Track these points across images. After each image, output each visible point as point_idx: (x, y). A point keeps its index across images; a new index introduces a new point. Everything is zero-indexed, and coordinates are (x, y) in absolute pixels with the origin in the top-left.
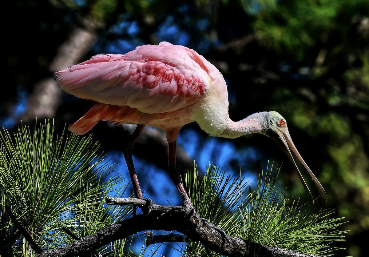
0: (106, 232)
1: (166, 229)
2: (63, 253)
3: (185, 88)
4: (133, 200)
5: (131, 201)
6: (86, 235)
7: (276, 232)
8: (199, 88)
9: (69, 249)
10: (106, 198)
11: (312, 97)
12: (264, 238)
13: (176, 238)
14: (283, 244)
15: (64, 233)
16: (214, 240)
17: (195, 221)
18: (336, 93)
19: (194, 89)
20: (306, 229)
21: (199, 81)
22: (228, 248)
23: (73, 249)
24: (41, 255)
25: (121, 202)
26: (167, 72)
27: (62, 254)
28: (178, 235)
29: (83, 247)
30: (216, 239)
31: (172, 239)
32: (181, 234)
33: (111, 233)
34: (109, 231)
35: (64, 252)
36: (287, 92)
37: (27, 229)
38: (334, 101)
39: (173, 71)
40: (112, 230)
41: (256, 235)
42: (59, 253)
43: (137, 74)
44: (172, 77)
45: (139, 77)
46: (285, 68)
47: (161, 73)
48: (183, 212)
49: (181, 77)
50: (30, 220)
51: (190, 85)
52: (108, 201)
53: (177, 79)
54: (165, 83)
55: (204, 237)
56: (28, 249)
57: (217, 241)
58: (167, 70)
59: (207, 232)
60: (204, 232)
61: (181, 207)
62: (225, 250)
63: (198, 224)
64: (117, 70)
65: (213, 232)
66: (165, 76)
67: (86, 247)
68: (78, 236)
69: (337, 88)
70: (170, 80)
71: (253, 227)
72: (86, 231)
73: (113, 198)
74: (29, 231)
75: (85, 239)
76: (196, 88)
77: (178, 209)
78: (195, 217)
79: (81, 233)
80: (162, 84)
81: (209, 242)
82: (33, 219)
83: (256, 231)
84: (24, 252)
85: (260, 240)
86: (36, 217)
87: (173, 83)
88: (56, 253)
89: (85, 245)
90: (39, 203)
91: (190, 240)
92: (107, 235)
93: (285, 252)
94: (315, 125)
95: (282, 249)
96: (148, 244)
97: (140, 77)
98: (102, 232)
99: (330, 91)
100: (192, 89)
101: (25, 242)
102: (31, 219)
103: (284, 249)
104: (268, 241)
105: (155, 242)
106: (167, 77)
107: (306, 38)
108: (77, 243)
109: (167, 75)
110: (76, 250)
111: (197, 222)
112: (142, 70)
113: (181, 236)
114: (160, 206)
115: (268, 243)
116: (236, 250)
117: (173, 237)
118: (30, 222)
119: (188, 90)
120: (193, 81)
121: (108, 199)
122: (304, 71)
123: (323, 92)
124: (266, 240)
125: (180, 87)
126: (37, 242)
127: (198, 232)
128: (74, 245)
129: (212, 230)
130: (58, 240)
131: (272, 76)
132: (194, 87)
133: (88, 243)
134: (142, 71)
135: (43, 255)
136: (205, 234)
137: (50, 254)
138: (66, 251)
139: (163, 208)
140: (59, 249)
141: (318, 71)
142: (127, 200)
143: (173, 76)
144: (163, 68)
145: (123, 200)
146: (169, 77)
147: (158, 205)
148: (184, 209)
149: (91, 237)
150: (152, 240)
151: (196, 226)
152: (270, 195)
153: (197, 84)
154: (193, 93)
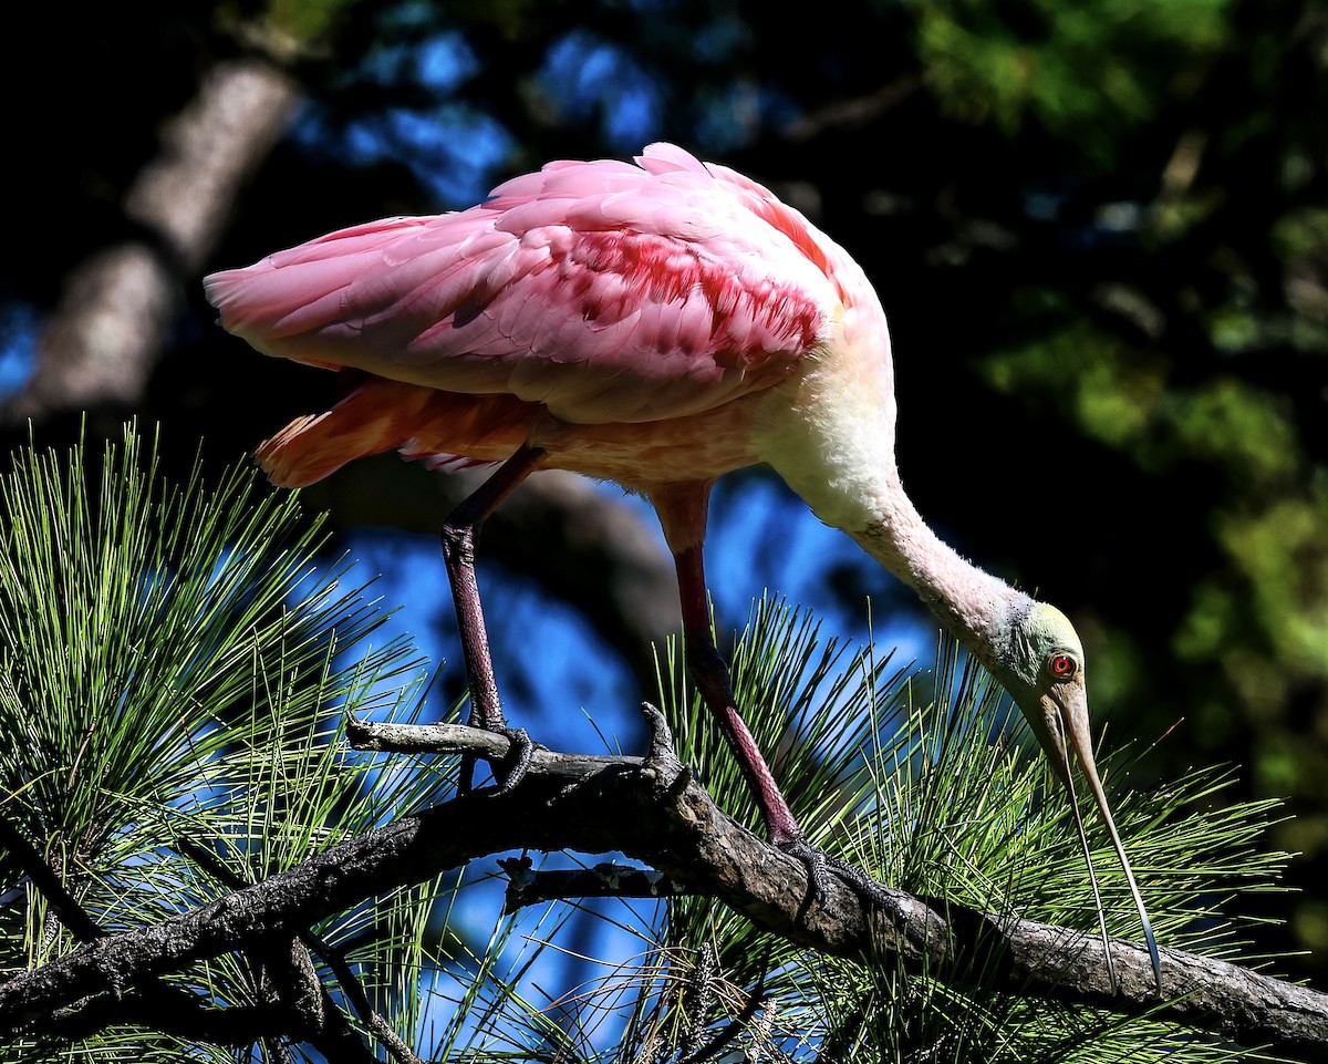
0: (348, 859)
1: (580, 847)
2: (181, 941)
3: (744, 323)
4: (454, 732)
5: (448, 737)
6: (274, 868)
7: (1013, 858)
8: (797, 325)
9: (204, 926)
10: (348, 724)
11: (1149, 318)
12: (967, 881)
13: (623, 881)
14: (1040, 904)
15: (186, 861)
16: (771, 890)
17: (696, 813)
18: (1240, 302)
19: (781, 326)
20: (1132, 846)
21: (797, 299)
22: (823, 919)
23: (221, 922)
24: (94, 947)
25: (408, 739)
26: (673, 263)
27: (177, 945)
28: (630, 869)
29: (259, 916)
30: (779, 886)
31: (606, 884)
32: (640, 866)
33: (369, 861)
34: (362, 854)
35: (186, 937)
36: (1050, 300)
37: (42, 846)
38: (1233, 333)
39: (697, 257)
40: (374, 848)
41: (934, 868)
42: (167, 940)
43: (550, 266)
44: (691, 282)
45: (560, 281)
46: (1042, 207)
47: (648, 265)
48: (648, 778)
49: (727, 281)
50: (56, 813)
51: (765, 313)
52: (358, 737)
53: (713, 286)
54: (665, 304)
55: (730, 874)
56: (45, 924)
57: (781, 891)
58: (673, 253)
59: (744, 855)
60: (730, 859)
61: (639, 760)
62: (811, 927)
63: (708, 824)
64: (471, 259)
65: (767, 859)
66: (665, 276)
67: (269, 916)
68: (241, 875)
69: (1244, 282)
70: (682, 292)
71: (921, 839)
72: (274, 854)
73: (375, 726)
74: (50, 857)
75: (266, 885)
76: (788, 322)
77: (627, 766)
78: (694, 800)
79: (254, 862)
80: (651, 306)
81: (752, 898)
82: (66, 810)
83: (937, 852)
84: (29, 938)
85: (951, 890)
86: (77, 800)
87: (697, 306)
88: (152, 941)
89: (268, 909)
90: (89, 745)
91: (678, 889)
92: (353, 871)
93: (1048, 937)
94: (1160, 430)
95: (1037, 926)
96: (513, 904)
97: (563, 278)
98: (331, 860)
99: (1218, 298)
100: (771, 327)
101: (32, 895)
102: (57, 808)
103: (1042, 925)
104: (979, 893)
105: (541, 899)
106: (674, 279)
107: (1121, 85)
108: (234, 899)
109: (672, 273)
110: (231, 926)
111: (704, 820)
112: (574, 249)
113: (641, 873)
114: (560, 757)
115: (981, 901)
116: (855, 929)
117: (608, 879)
118: (56, 820)
119: (754, 332)
120: (773, 297)
121: (356, 727)
122: (1119, 217)
123: (1192, 300)
124: (973, 887)
125: (721, 318)
126: (79, 897)
127: (706, 856)
128: (224, 908)
129: (761, 851)
130: (163, 891)
131: (990, 234)
132: (778, 320)
133: (279, 902)
134: (569, 256)
135: (104, 947)
136: (735, 866)
137: (132, 943)
138: (193, 933)
139: (571, 762)
140: (165, 926)
141: (1172, 217)
142: (432, 733)
143: (696, 275)
144: (656, 247)
145: (416, 732)
146: (679, 280)
147: (550, 754)
148: (654, 768)
149: (289, 877)
150: (527, 888)
151: (701, 834)
152: (987, 714)
153: (790, 309)
154: (775, 343)
